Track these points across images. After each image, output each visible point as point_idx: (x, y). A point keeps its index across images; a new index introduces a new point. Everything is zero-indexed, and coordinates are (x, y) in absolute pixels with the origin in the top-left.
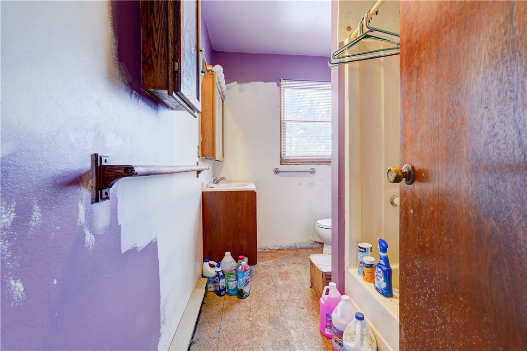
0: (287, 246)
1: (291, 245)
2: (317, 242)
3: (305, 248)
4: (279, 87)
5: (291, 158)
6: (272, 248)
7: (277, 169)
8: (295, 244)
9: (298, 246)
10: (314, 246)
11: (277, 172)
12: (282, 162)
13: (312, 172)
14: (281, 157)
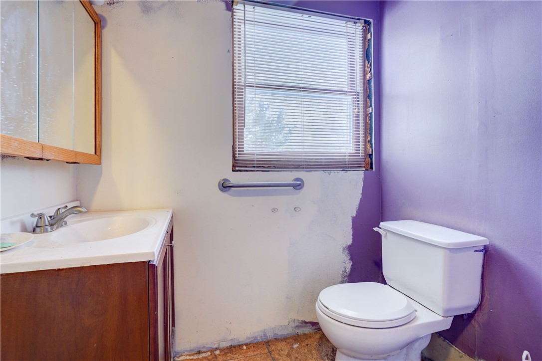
0: (248, 338)
1: (256, 334)
2: (306, 323)
3: (284, 339)
4: (230, 13)
5: (255, 158)
6: (215, 346)
7: (226, 180)
8: (264, 331)
9: (270, 335)
10: (300, 331)
11: (225, 186)
12: (238, 165)
13: (298, 186)
14: (234, 156)
